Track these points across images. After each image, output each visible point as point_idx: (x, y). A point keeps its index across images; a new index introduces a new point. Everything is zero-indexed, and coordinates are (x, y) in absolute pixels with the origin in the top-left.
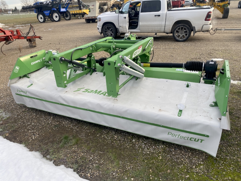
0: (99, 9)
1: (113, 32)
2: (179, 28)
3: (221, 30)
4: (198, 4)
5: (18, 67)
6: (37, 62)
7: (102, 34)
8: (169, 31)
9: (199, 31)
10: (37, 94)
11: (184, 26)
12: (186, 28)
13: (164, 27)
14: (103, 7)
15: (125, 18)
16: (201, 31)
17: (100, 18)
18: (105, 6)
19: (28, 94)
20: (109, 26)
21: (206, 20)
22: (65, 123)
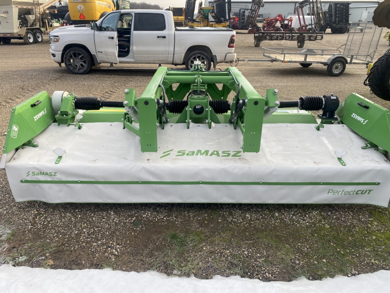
0: (19, 19)
1: (85, 62)
2: (194, 56)
3: (244, 60)
4: (190, 24)
5: (16, 127)
6: (41, 114)
7: (63, 65)
8: (181, 61)
9: (222, 62)
10: (87, 173)
11: (201, 54)
12: (204, 57)
13: (173, 55)
14: (26, 16)
15: (113, 38)
16: (224, 62)
17: (58, 37)
18: (30, 16)
19: (59, 177)
20: (78, 50)
21: (229, 46)
22: (147, 215)
